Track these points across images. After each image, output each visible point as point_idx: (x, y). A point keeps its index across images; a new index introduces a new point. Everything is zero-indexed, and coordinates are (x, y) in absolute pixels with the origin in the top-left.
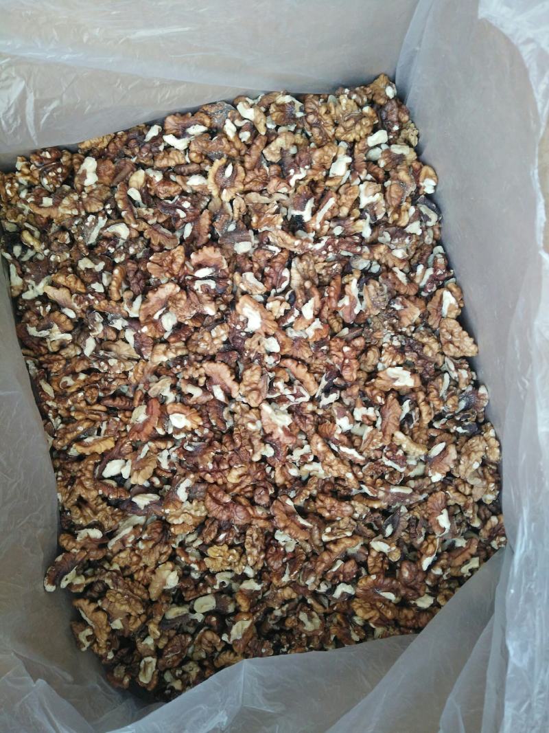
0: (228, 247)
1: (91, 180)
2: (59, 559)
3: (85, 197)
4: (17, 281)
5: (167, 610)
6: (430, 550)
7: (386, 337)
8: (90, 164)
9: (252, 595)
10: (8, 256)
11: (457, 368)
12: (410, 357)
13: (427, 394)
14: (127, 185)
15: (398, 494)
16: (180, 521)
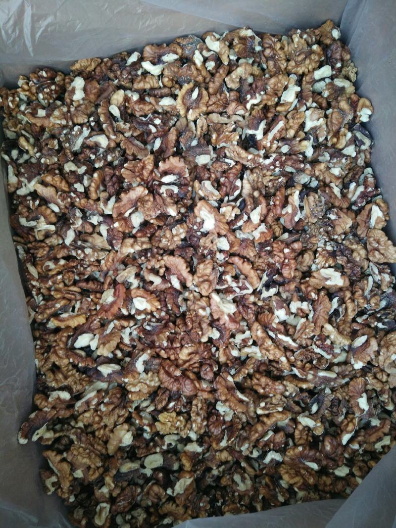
0: (191, 159)
1: (79, 96)
2: (33, 416)
3: (72, 109)
4: (13, 179)
5: (121, 464)
6: (350, 427)
7: (321, 243)
8: (79, 83)
9: (194, 456)
10: (6, 158)
11: (380, 273)
12: (341, 260)
13: (353, 293)
14: (109, 103)
15: (325, 378)
16: (137, 389)
